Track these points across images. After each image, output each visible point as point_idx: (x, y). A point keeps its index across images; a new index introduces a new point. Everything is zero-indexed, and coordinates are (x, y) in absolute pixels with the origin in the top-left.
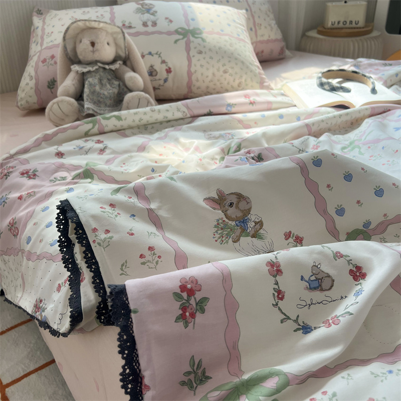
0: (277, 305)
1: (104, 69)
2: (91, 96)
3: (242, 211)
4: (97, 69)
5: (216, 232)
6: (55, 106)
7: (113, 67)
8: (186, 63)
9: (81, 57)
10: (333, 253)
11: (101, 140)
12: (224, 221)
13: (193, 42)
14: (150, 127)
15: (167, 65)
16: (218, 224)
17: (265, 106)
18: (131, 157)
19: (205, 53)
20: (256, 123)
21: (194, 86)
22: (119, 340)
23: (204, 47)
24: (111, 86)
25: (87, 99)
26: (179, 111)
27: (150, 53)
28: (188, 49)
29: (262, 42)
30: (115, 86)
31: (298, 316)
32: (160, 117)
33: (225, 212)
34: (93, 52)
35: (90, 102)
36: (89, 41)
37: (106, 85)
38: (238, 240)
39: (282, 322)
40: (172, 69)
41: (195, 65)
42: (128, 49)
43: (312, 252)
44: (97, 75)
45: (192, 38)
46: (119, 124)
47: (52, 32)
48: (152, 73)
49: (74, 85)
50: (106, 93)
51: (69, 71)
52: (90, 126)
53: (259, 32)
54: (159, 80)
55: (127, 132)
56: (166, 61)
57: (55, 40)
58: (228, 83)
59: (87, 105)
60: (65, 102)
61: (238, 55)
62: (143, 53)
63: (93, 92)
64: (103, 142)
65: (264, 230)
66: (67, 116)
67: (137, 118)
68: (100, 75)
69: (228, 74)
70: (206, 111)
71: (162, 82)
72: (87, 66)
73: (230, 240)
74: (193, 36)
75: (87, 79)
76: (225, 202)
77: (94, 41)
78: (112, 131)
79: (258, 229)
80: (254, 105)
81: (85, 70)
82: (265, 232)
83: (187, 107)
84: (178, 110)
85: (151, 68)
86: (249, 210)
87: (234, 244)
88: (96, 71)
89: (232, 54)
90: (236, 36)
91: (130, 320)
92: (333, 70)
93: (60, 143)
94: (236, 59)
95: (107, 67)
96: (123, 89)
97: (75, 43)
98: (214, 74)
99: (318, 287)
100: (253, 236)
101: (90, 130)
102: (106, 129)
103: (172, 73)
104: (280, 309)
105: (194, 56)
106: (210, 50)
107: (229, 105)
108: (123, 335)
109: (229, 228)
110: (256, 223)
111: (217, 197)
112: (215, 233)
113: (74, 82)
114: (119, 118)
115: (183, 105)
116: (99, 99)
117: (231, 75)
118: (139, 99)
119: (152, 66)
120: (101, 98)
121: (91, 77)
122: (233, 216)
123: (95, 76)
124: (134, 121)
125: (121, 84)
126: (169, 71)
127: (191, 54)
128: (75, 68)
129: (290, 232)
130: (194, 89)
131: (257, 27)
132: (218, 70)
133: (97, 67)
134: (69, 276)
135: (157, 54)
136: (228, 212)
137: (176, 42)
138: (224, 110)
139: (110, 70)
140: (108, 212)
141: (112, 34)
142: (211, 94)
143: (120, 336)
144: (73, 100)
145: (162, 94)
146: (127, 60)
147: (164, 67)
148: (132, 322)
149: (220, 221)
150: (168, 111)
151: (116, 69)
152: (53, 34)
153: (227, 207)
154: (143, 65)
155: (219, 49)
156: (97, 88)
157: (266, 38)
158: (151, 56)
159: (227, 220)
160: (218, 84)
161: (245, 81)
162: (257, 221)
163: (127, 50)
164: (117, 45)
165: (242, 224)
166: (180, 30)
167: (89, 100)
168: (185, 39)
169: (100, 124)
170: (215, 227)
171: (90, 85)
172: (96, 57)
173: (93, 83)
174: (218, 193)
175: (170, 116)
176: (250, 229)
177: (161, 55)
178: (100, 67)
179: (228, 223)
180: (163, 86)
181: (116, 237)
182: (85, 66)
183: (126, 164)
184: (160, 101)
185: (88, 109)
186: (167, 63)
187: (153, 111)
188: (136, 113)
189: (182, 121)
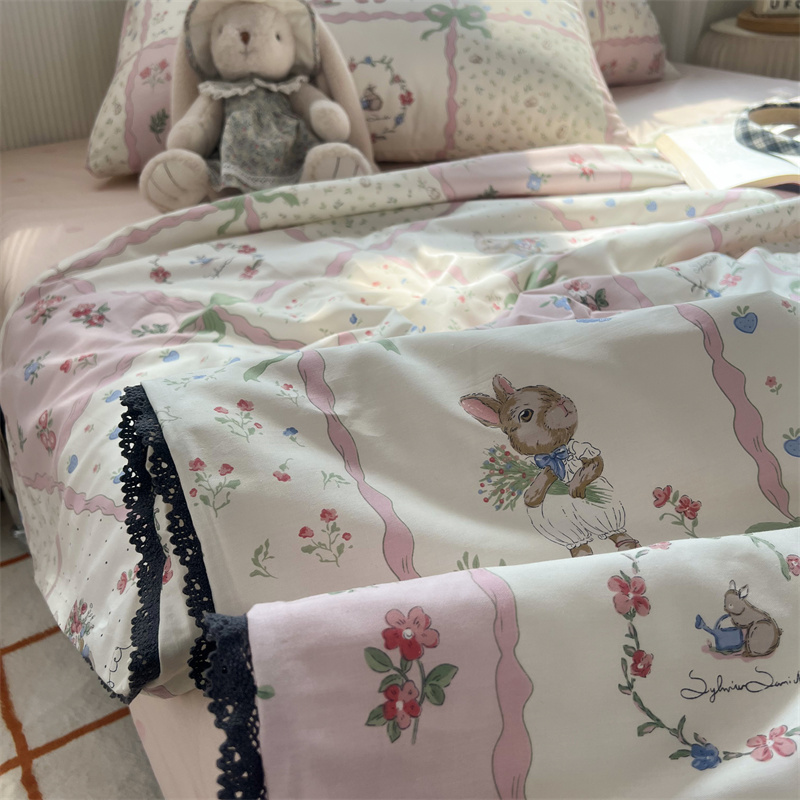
0: (630, 687)
1: (268, 91)
2: (236, 151)
3: (553, 432)
4: (252, 92)
5: (488, 478)
6: (160, 169)
7: (287, 88)
8: (446, 82)
9: (220, 65)
10: (782, 560)
11: (252, 245)
12: (507, 453)
13: (463, 36)
14: (357, 220)
15: (403, 87)
16: (492, 460)
17: (616, 182)
18: (311, 286)
19: (489, 61)
20: (594, 219)
21: (460, 132)
22: (221, 764)
23: (487, 48)
24: (280, 130)
25: (228, 157)
26: (424, 187)
27: (368, 61)
28: (451, 53)
29: (612, 42)
30: (289, 129)
31: (683, 720)
32: (380, 200)
33: (511, 432)
34: (246, 53)
35: (233, 163)
36: (238, 29)
37: (269, 126)
38: (540, 501)
39: (641, 732)
40: (414, 96)
41: (465, 88)
42: (321, 48)
43: (726, 555)
44: (252, 105)
45: (460, 29)
46: (291, 212)
47: (166, 13)
48: (370, 102)
49: (202, 125)
50: (268, 144)
51: (194, 94)
52: (229, 214)
53: (610, 21)
54: (386, 118)
55: (309, 230)
56: (403, 76)
57: (171, 28)
58: (536, 130)
59: (227, 168)
60: (181, 160)
61: (562, 66)
62: (352, 60)
63: (241, 142)
64: (254, 250)
65: (605, 480)
66: (184, 191)
67: (330, 201)
68: (258, 105)
69: (537, 108)
70: (482, 189)
71: (390, 124)
72: (231, 85)
73: (521, 501)
74: (464, 24)
75: (230, 113)
76: (513, 408)
77: (248, 29)
78: (275, 228)
79: (589, 478)
80: (592, 178)
81: (227, 94)
82: (606, 486)
83: (442, 179)
84: (422, 184)
85: (369, 93)
86: (571, 430)
87: (530, 509)
88: (251, 96)
89: (547, 64)
90: (559, 25)
91: (254, 713)
93: (163, 249)
94: (556, 76)
95: (274, 87)
96: (306, 137)
97: (209, 35)
98: (504, 109)
99: (738, 647)
100: (577, 494)
101: (228, 223)
102: (264, 223)
103: (414, 105)
104: (637, 699)
105: (462, 68)
106: (500, 55)
107: (535, 177)
108: (233, 753)
109: (519, 472)
110: (586, 463)
111: (492, 394)
112: (485, 482)
113: (203, 120)
114: (291, 199)
115: (434, 174)
116: (254, 156)
117: (542, 111)
118: (339, 159)
119: (370, 89)
120: (258, 154)
121: (239, 109)
122: (531, 444)
123: (248, 107)
124: (323, 206)
125: (302, 124)
126: (407, 99)
127: (457, 62)
128: (209, 88)
129: (669, 489)
130: (460, 140)
131: (605, 9)
132: (515, 99)
133: (251, 88)
134: (140, 564)
135: (382, 61)
136: (520, 433)
137: (425, 35)
138: (523, 188)
139: (281, 93)
140: (233, 421)
141: (289, 16)
142: (496, 151)
143: (225, 755)
144: (196, 158)
145: (389, 150)
146: (316, 74)
147: (397, 90)
148: (256, 718)
149: (498, 453)
150: (397, 185)
151: (293, 93)
152: (166, 17)
153: (516, 420)
154: (352, 85)
155: (519, 53)
156: (251, 133)
157: (623, 33)
158: (369, 67)
159: (514, 452)
160: (513, 130)
161: (574, 124)
162: (589, 457)
163: (317, 51)
164: (297, 40)
165: (551, 464)
166: (435, 10)
167: (232, 157)
168: (446, 30)
169: (251, 211)
170: (486, 466)
171: (237, 125)
172: (252, 64)
173: (242, 122)
174: (497, 384)
175: (403, 198)
176: (571, 476)
177: (393, 64)
178: (259, 87)
179: (517, 458)
180: (392, 131)
181: (246, 483)
182: (227, 84)
183: (299, 302)
184: (385, 164)
185: (229, 177)
186: (403, 82)
187: (366, 185)
188: (328, 190)
189: (428, 210)
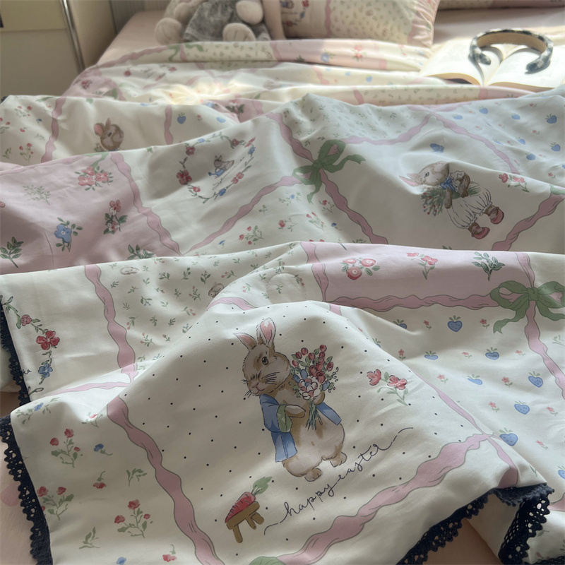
11: (176, 68)
14: (233, 64)
17: (376, 64)
20: (336, 80)
21: (334, 26)
24: (223, 14)
26: (264, 51)
35: (194, 28)
40: (310, 3)
41: (335, 1)
48: (286, 4)
52: (173, 52)
55: (208, 64)
58: (371, 29)
59: (189, 30)
67: (218, 51)
69: (373, 16)
70: (295, 56)
71: (298, 17)
83: (274, 48)
92: (513, 31)
96: (236, 19)
98: (355, 15)
101: (172, 56)
102: (189, 58)
103: (310, 7)
114: (200, 48)
116: (205, 26)
117: (375, 19)
120: (207, 25)
124: (214, 54)
126: (306, 4)
138: (318, 59)
150: (251, 48)
156: (206, 14)
160: (360, 28)
161: (392, 28)
169: (183, 51)
175: (253, 55)
180: (300, 21)
185: (187, 34)
187: (236, 46)
188: (217, 46)
189: (266, 63)
